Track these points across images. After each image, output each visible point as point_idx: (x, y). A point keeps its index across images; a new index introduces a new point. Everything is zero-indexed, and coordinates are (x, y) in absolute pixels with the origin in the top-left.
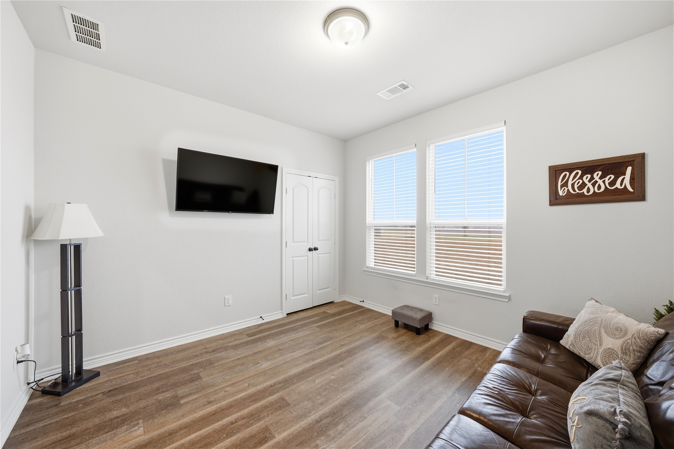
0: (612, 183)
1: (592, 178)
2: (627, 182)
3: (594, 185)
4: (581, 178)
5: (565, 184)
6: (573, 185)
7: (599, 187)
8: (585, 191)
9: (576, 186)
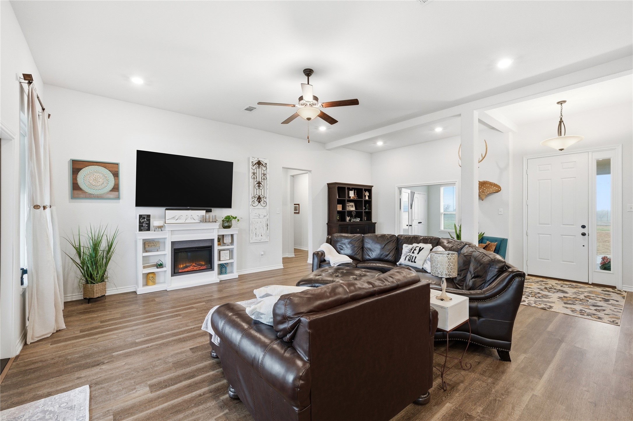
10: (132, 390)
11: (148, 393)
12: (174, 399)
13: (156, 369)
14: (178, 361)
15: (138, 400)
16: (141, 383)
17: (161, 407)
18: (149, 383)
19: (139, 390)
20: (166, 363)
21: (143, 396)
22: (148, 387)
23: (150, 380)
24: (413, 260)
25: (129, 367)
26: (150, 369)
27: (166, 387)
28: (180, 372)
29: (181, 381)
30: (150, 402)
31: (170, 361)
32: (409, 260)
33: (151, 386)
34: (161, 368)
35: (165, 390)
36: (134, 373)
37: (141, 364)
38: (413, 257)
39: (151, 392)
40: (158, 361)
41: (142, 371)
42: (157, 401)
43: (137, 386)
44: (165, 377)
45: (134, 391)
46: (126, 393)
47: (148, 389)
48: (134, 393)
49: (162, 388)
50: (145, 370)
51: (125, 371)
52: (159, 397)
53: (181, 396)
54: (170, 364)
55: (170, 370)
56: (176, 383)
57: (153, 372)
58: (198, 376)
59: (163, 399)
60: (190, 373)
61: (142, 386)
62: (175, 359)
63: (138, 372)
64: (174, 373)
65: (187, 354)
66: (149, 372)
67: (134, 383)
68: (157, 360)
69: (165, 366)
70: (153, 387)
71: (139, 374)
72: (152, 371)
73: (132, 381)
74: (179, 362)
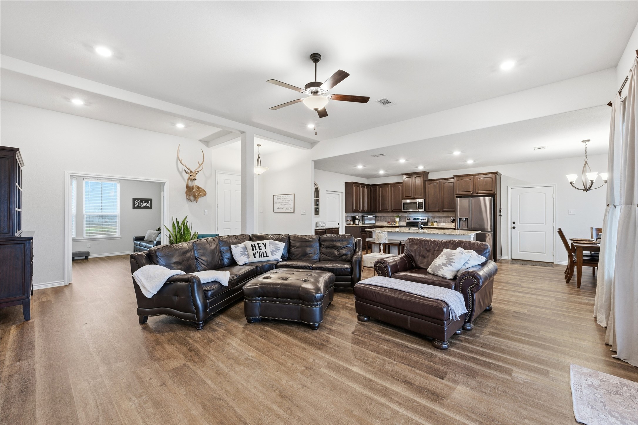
0: (146, 205)
1: (143, 203)
2: (149, 205)
3: (143, 204)
4: (140, 202)
5: (137, 204)
6: (138, 204)
7: (144, 205)
8: (141, 206)
9: (139, 205)
10: (527, 382)
11: (515, 371)
12: (499, 356)
13: (495, 386)
14: (468, 377)
15: (526, 372)
16: (517, 383)
17: (512, 358)
18: (510, 378)
19: (521, 378)
20: (481, 384)
21: (521, 372)
22: (512, 375)
23: (508, 380)
24: (265, 255)
25: (520, 410)
26: (500, 389)
27: (498, 366)
28: (477, 367)
29: (484, 361)
30: (516, 365)
31: (475, 382)
32: (261, 256)
33: (510, 374)
34: (489, 382)
35: (501, 365)
36: (519, 398)
37: (506, 403)
38: (263, 252)
39: (512, 370)
40: (486, 391)
41: (510, 393)
42: (512, 362)
43: (522, 382)
44: (493, 372)
45: (526, 380)
46: (534, 384)
47: (513, 374)
48: (527, 379)
49: (502, 367)
50: (506, 392)
51: (529, 408)
52: (509, 363)
53: (493, 354)
54: (477, 380)
55: (483, 375)
56: (489, 362)
57: (500, 384)
58: (469, 356)
59: (507, 361)
60: (471, 361)
61: (518, 379)
62: (469, 380)
63: (513, 395)
64: (483, 369)
65: (453, 376)
66: (503, 387)
67: (524, 387)
68: (486, 393)
69: (484, 381)
70: (509, 373)
71: (514, 392)
72: (500, 386)
73: (524, 390)
74: (469, 375)
